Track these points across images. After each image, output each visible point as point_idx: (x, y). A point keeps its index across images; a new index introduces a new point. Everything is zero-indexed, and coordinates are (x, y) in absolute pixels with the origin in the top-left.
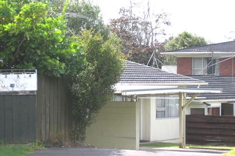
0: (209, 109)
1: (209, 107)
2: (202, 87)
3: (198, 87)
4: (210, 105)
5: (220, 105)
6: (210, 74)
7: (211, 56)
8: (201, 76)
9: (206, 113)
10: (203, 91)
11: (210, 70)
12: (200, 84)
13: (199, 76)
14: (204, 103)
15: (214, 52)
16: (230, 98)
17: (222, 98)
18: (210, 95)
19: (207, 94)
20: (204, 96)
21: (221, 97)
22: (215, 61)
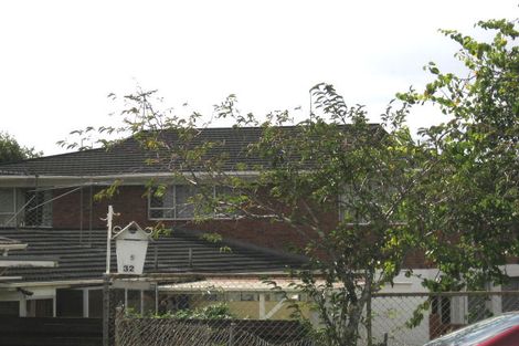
0: (28, 302)
1: (29, 298)
2: (14, 254)
3: (5, 255)
4: (31, 294)
5: (55, 293)
6: (31, 224)
7: (34, 185)
8: (10, 228)
9: (23, 312)
10: (15, 263)
11: (32, 218)
12: (7, 247)
13: (7, 228)
14: (19, 289)
15: (41, 177)
16: (77, 278)
17: (57, 279)
18: (31, 271)
19: (24, 269)
20: (17, 274)
21: (55, 275)
22: (41, 196)
